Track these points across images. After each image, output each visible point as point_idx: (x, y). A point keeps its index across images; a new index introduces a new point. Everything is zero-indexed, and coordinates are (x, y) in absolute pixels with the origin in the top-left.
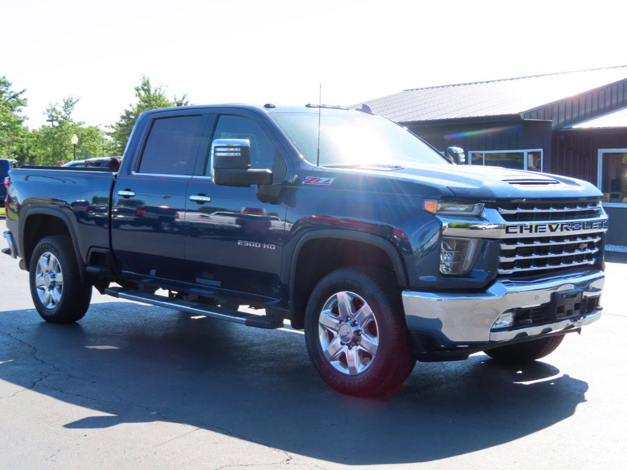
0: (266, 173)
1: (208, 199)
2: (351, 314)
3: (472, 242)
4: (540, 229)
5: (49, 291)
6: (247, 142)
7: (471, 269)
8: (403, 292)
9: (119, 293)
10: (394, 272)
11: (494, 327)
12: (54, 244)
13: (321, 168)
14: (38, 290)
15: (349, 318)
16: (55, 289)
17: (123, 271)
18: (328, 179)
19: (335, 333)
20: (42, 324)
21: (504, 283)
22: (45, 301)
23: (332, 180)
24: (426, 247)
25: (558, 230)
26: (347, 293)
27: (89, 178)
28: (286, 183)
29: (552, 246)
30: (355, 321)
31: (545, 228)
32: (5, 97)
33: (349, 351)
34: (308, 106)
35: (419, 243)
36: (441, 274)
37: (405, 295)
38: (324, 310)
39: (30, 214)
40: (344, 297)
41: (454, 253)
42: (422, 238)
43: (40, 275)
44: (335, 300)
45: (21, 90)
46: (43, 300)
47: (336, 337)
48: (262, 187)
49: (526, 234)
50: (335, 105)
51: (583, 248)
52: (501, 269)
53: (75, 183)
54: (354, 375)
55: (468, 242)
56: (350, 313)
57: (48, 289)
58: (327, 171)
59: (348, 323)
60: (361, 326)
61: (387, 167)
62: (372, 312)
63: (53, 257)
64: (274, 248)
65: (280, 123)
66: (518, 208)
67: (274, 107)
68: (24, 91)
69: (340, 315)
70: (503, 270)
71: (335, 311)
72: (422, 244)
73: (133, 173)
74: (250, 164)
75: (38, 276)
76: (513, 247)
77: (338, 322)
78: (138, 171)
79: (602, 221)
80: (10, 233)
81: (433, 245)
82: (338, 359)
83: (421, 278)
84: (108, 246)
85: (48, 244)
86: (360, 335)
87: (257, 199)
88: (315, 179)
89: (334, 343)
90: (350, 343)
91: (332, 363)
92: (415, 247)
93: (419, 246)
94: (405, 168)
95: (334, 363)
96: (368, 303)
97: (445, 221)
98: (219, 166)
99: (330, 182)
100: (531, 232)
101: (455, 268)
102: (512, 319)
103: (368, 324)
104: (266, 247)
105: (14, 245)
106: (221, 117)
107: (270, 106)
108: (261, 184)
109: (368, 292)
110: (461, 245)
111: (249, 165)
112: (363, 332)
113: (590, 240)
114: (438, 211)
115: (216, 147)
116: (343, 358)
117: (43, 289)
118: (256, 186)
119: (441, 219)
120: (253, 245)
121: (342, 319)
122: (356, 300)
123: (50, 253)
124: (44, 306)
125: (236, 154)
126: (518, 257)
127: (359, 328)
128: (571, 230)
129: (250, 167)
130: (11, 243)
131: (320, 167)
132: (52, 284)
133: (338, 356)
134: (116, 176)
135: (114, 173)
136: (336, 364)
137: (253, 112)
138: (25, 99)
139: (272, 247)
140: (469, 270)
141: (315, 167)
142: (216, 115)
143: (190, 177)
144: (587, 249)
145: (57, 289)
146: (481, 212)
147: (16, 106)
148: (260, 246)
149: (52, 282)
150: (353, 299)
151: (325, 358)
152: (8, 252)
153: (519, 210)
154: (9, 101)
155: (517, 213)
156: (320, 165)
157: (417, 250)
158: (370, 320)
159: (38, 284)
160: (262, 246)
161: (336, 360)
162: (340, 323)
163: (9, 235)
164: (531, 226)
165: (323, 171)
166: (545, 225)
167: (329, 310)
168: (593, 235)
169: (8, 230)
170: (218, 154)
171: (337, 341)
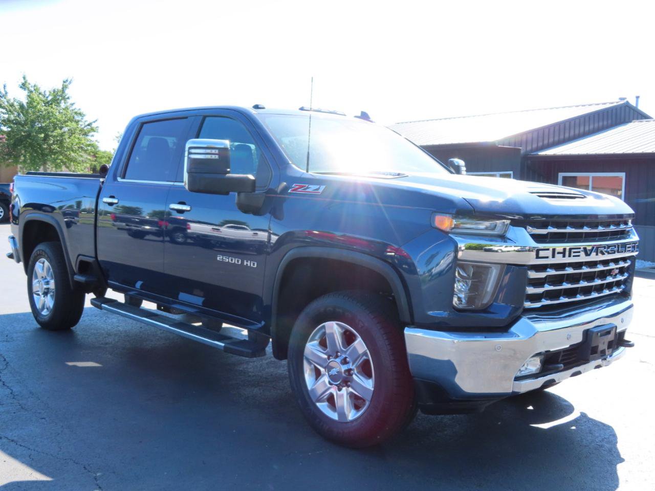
0: (248, 179)
1: (188, 208)
2: (341, 349)
3: (493, 268)
4: (574, 252)
5: (44, 297)
6: (227, 143)
7: (492, 302)
8: (406, 328)
9: (103, 305)
10: (393, 297)
11: (519, 374)
12: (48, 250)
13: (311, 175)
14: (35, 296)
15: (339, 354)
16: (49, 295)
17: (109, 281)
18: (318, 187)
19: (322, 370)
20: (38, 329)
21: (529, 318)
22: (40, 307)
23: (322, 188)
24: (434, 271)
25: (594, 254)
26: (337, 324)
27: (78, 185)
28: (271, 191)
29: (585, 273)
30: (346, 358)
31: (579, 252)
32: (81, 125)
33: (338, 392)
34: (302, 109)
35: (427, 266)
36: (454, 308)
37: (408, 332)
38: (311, 341)
39: (27, 220)
40: (334, 328)
41: (470, 282)
42: (429, 262)
43: (37, 280)
44: (323, 330)
45: (94, 120)
46: (39, 306)
47: (324, 375)
48: (242, 195)
49: (559, 260)
50: (332, 110)
51: (614, 274)
52: (528, 302)
53: (66, 189)
54: (343, 422)
55: (488, 268)
56: (340, 347)
57: (43, 296)
58: (317, 178)
59: (338, 360)
60: (353, 364)
61: (387, 175)
62: (366, 348)
63: (47, 264)
64: (255, 266)
65: (269, 125)
66: (549, 227)
67: (263, 108)
68: (96, 121)
69: (328, 349)
70: (529, 303)
71: (323, 344)
72: (429, 267)
73: (119, 179)
74: (229, 168)
75: (35, 282)
76: (542, 275)
77: (326, 357)
78: (124, 177)
79: (634, 243)
80: (13, 238)
81: (444, 270)
82: (326, 400)
83: (430, 313)
84: (93, 255)
85: (43, 250)
86: (351, 375)
87: (238, 209)
88: (303, 187)
89: (321, 381)
90: (339, 384)
91: (318, 404)
92: (421, 270)
93: (426, 270)
94: (410, 176)
95: (320, 405)
96: (362, 338)
97: (462, 242)
98: (193, 170)
99: (321, 191)
100: (564, 256)
101: (470, 300)
102: (540, 364)
103: (362, 362)
104: (247, 264)
105: (16, 250)
106: (207, 119)
107: (259, 106)
108: (242, 192)
109: (362, 325)
110: (479, 273)
111: (228, 170)
112: (356, 372)
113: (622, 264)
114: (453, 228)
115: (190, 148)
116: (331, 400)
117: (38, 295)
118: (236, 194)
119: (457, 239)
120: (233, 262)
121: (330, 354)
122: (348, 333)
123: (43, 259)
124: (39, 312)
125: (213, 157)
126: (548, 287)
127: (351, 366)
128: (606, 254)
129: (229, 172)
130: (14, 248)
131: (310, 173)
132: (46, 291)
133: (325, 397)
134: (103, 182)
135: (101, 180)
136: (323, 407)
137: (239, 112)
138: (97, 127)
139: (254, 264)
140: (490, 304)
141: (303, 173)
142: (202, 117)
143: (172, 183)
144: (618, 276)
145: (51, 296)
146: (505, 231)
147: (89, 132)
148: (240, 263)
149: (45, 289)
150: (344, 330)
151: (310, 398)
152: (11, 256)
153: (551, 230)
154: (85, 129)
155: (548, 233)
156: (309, 171)
157: (424, 273)
158: (365, 357)
159: (35, 290)
160: (242, 262)
161: (323, 401)
162: (329, 358)
163: (12, 239)
164: (565, 249)
165: (313, 177)
166: (580, 248)
167: (316, 342)
168: (624, 259)
169: (12, 235)
170: (193, 156)
171: (326, 379)
